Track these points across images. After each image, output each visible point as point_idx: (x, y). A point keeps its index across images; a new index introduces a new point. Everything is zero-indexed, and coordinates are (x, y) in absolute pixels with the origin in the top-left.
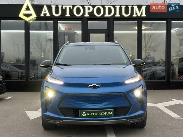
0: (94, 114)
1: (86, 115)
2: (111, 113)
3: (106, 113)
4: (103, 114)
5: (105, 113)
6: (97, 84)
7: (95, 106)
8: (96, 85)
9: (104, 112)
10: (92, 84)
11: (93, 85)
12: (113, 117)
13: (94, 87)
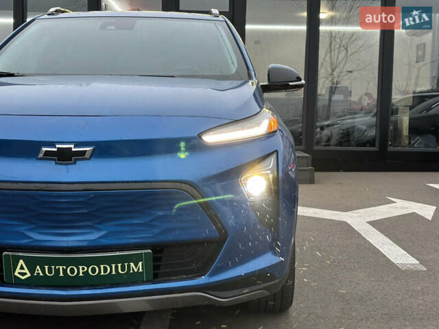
0: (65, 271)
1: (29, 275)
2: (136, 266)
3: (117, 268)
4: (102, 270)
5: (112, 269)
6: (77, 144)
7: (65, 239)
8: (72, 146)
9: (109, 261)
10: (52, 144)
11: (57, 146)
12: (149, 282)
13: (64, 157)
